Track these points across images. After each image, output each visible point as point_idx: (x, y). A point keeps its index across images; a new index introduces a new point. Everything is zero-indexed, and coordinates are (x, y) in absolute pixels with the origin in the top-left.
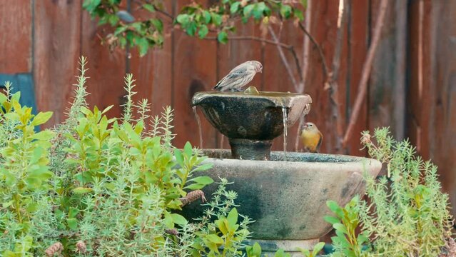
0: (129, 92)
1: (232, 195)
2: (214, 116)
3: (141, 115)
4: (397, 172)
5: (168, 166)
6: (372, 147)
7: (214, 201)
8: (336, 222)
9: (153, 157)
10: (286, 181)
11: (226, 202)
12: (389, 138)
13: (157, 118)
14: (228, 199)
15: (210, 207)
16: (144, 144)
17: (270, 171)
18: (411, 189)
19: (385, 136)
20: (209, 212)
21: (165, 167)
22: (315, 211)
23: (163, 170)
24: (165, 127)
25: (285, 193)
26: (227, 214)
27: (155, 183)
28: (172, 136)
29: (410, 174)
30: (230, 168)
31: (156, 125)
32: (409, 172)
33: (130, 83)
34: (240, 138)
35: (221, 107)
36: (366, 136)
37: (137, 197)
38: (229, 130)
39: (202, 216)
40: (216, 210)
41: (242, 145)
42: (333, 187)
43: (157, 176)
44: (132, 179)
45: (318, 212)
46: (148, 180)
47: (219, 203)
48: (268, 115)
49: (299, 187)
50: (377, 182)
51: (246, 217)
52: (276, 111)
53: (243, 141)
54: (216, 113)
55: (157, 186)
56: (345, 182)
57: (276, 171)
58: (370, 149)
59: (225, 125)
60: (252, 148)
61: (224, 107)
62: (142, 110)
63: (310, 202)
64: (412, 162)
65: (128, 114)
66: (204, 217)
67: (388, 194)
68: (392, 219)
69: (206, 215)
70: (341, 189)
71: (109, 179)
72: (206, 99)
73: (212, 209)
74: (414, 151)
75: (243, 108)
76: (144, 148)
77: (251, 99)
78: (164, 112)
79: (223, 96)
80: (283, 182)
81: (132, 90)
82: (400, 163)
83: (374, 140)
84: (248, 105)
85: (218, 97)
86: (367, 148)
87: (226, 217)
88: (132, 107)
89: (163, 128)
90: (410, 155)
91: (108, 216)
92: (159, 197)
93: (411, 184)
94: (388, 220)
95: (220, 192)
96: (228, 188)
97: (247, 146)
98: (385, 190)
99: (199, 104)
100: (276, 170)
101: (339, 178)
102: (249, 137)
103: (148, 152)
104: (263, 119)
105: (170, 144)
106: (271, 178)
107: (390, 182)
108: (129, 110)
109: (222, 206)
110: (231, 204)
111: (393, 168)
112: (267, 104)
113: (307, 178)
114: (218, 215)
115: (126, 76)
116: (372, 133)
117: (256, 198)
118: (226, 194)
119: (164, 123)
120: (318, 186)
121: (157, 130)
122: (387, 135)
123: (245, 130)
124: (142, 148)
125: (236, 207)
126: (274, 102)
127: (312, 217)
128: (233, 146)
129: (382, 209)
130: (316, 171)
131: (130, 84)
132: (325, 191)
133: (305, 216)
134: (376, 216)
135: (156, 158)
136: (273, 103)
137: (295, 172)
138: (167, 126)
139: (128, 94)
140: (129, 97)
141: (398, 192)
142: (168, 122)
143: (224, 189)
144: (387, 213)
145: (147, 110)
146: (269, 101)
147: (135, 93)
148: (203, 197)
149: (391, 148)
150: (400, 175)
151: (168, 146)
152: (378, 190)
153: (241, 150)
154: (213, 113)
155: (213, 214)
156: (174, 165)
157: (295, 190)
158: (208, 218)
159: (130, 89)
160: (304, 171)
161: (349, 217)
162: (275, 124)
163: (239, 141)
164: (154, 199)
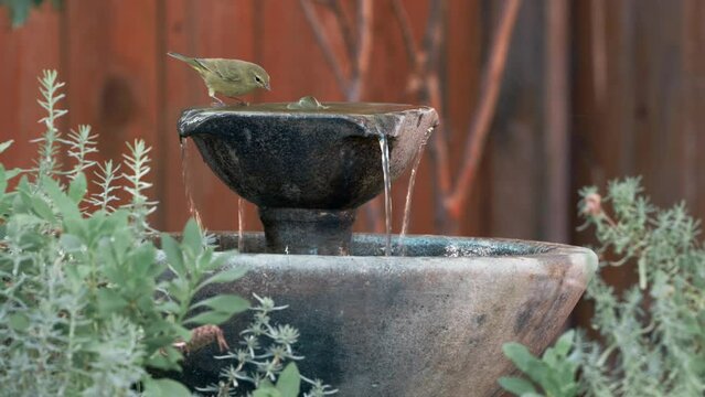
0: (50, 110)
1: (287, 334)
2: (228, 158)
3: (75, 161)
4: (661, 277)
5: (148, 274)
6: (604, 222)
7: (245, 348)
8: (525, 391)
9: (114, 254)
10: (395, 299)
11: (274, 351)
12: (642, 203)
13: (109, 166)
14: (277, 345)
15: (235, 363)
16: (92, 225)
17: (359, 279)
18: (693, 315)
19: (631, 198)
20: (234, 374)
21: (142, 276)
22: (458, 365)
23: (139, 283)
24: (132, 186)
25: (394, 326)
26: (277, 376)
27: (121, 312)
28: (149, 207)
29: (690, 280)
30: (272, 274)
31: (108, 182)
32: (687, 275)
33: (51, 91)
34: (285, 206)
35: (243, 139)
36: (591, 199)
37: (84, 344)
38: (261, 188)
39: (217, 383)
40: (249, 368)
41: (289, 221)
42: (498, 310)
43: (125, 297)
44: (73, 304)
45: (465, 367)
46: (103, 304)
47: (256, 352)
48: (347, 156)
49: (424, 313)
50: (621, 300)
51: (318, 383)
52: (365, 144)
53: (293, 213)
54: (232, 153)
55: (127, 320)
56: (525, 299)
57: (373, 278)
58: (601, 228)
59: (252, 178)
60: (311, 228)
61: (249, 138)
62: (77, 150)
63: (448, 345)
64: (693, 253)
65: (49, 159)
66: (222, 384)
67: (644, 326)
68: (656, 382)
69: (225, 380)
70: (514, 314)
71: (18, 305)
72: (210, 121)
73: (240, 366)
74: (696, 229)
75: (293, 140)
76: (94, 235)
77: (310, 120)
78: (130, 154)
79: (249, 114)
80: (390, 303)
81: (56, 106)
82: (665, 256)
83: (608, 207)
84: (304, 132)
85: (235, 116)
86: (593, 227)
87: (274, 383)
88: (55, 143)
89: (127, 188)
90: (687, 238)
91: (20, 387)
92: (133, 344)
93: (693, 301)
94: (647, 384)
95: (257, 328)
96: (277, 319)
97: (302, 224)
98: (638, 317)
99: (193, 133)
100: (374, 275)
101: (511, 290)
102: (305, 204)
103: (102, 243)
104: (336, 164)
105: (146, 225)
106: (363, 294)
107: (648, 299)
108: (49, 150)
109: (263, 360)
110: (284, 354)
111: (651, 269)
112: (346, 131)
113: (444, 292)
114: (257, 381)
115: (42, 77)
116: (603, 192)
117: (330, 339)
118: (274, 334)
119: (130, 178)
120: (465, 310)
121: (110, 194)
122: (637, 196)
123: (295, 189)
124: (88, 234)
125: (296, 361)
126: (362, 125)
127: (451, 378)
128: (269, 225)
129: (634, 359)
130: (460, 277)
131: (51, 94)
132: (481, 319)
133: (437, 377)
134: (622, 375)
135: (120, 256)
136: (358, 128)
137: (415, 279)
138: (137, 183)
139: (47, 114)
140: (49, 122)
141: (666, 321)
142: (138, 176)
143: (266, 320)
144: (645, 368)
145: (90, 150)
146: (349, 123)
147: (62, 113)
148: (222, 340)
149: (647, 224)
150: (669, 282)
151: (142, 228)
152: (625, 317)
153: (287, 233)
154: (225, 152)
155: (244, 378)
156: (160, 271)
157: (415, 318)
158: (232, 385)
159: (51, 105)
160: (434, 277)
161: (557, 377)
162: (362, 175)
163: (281, 214)
164: (123, 347)
